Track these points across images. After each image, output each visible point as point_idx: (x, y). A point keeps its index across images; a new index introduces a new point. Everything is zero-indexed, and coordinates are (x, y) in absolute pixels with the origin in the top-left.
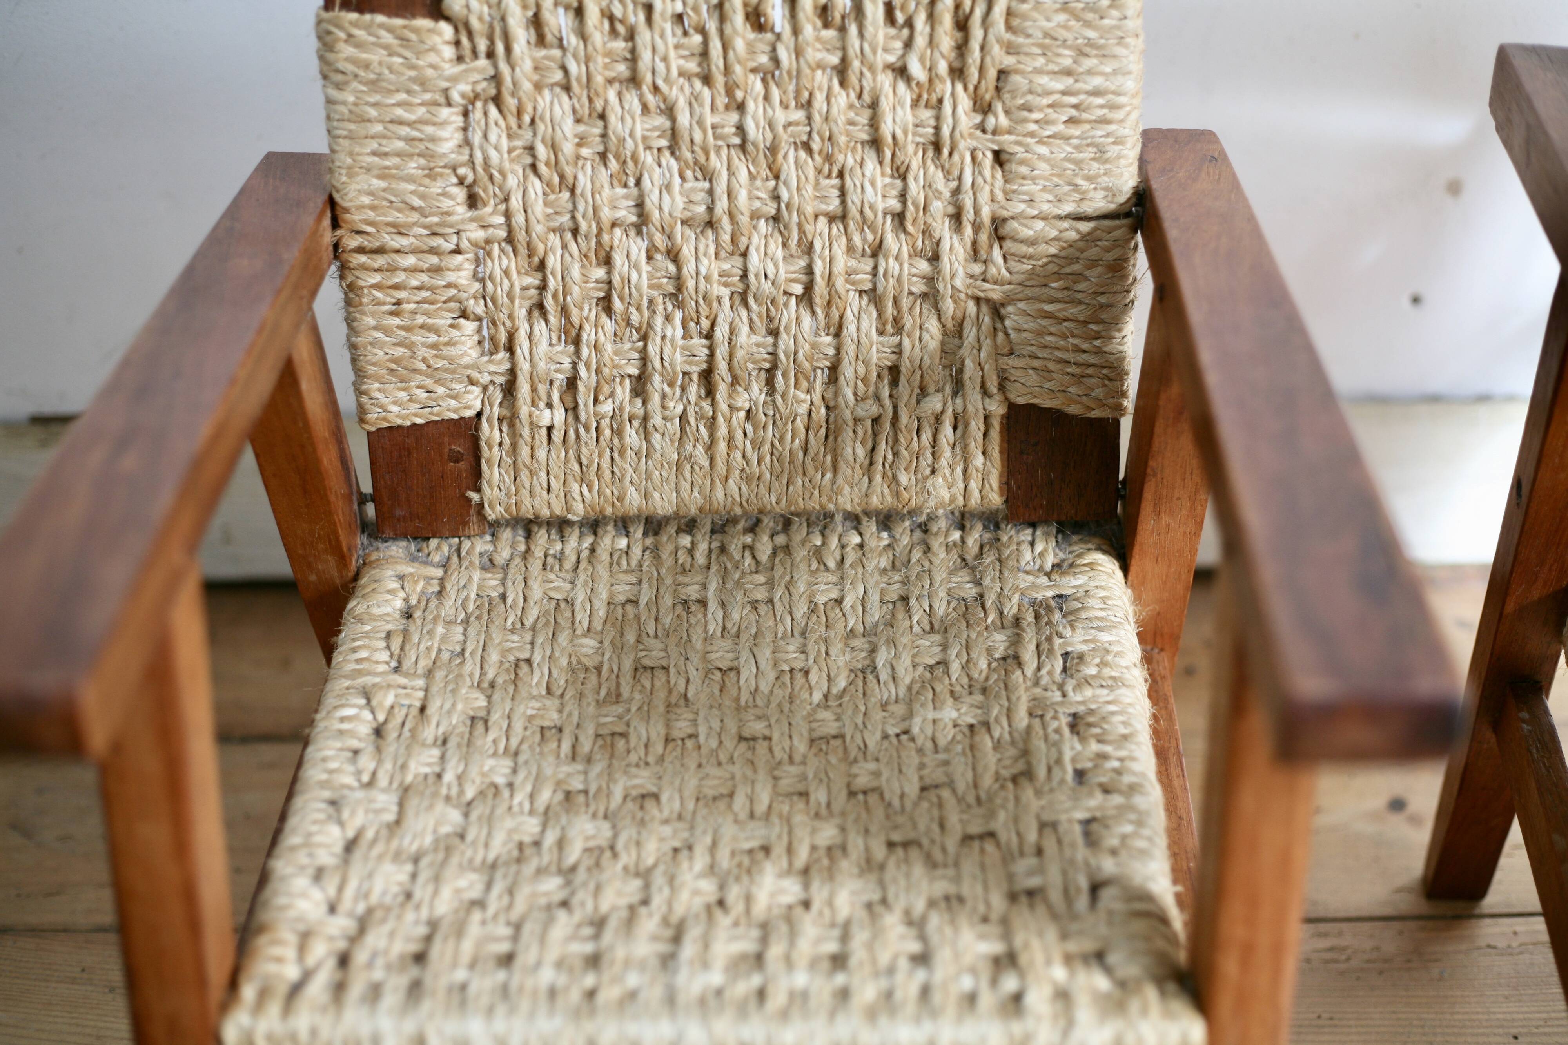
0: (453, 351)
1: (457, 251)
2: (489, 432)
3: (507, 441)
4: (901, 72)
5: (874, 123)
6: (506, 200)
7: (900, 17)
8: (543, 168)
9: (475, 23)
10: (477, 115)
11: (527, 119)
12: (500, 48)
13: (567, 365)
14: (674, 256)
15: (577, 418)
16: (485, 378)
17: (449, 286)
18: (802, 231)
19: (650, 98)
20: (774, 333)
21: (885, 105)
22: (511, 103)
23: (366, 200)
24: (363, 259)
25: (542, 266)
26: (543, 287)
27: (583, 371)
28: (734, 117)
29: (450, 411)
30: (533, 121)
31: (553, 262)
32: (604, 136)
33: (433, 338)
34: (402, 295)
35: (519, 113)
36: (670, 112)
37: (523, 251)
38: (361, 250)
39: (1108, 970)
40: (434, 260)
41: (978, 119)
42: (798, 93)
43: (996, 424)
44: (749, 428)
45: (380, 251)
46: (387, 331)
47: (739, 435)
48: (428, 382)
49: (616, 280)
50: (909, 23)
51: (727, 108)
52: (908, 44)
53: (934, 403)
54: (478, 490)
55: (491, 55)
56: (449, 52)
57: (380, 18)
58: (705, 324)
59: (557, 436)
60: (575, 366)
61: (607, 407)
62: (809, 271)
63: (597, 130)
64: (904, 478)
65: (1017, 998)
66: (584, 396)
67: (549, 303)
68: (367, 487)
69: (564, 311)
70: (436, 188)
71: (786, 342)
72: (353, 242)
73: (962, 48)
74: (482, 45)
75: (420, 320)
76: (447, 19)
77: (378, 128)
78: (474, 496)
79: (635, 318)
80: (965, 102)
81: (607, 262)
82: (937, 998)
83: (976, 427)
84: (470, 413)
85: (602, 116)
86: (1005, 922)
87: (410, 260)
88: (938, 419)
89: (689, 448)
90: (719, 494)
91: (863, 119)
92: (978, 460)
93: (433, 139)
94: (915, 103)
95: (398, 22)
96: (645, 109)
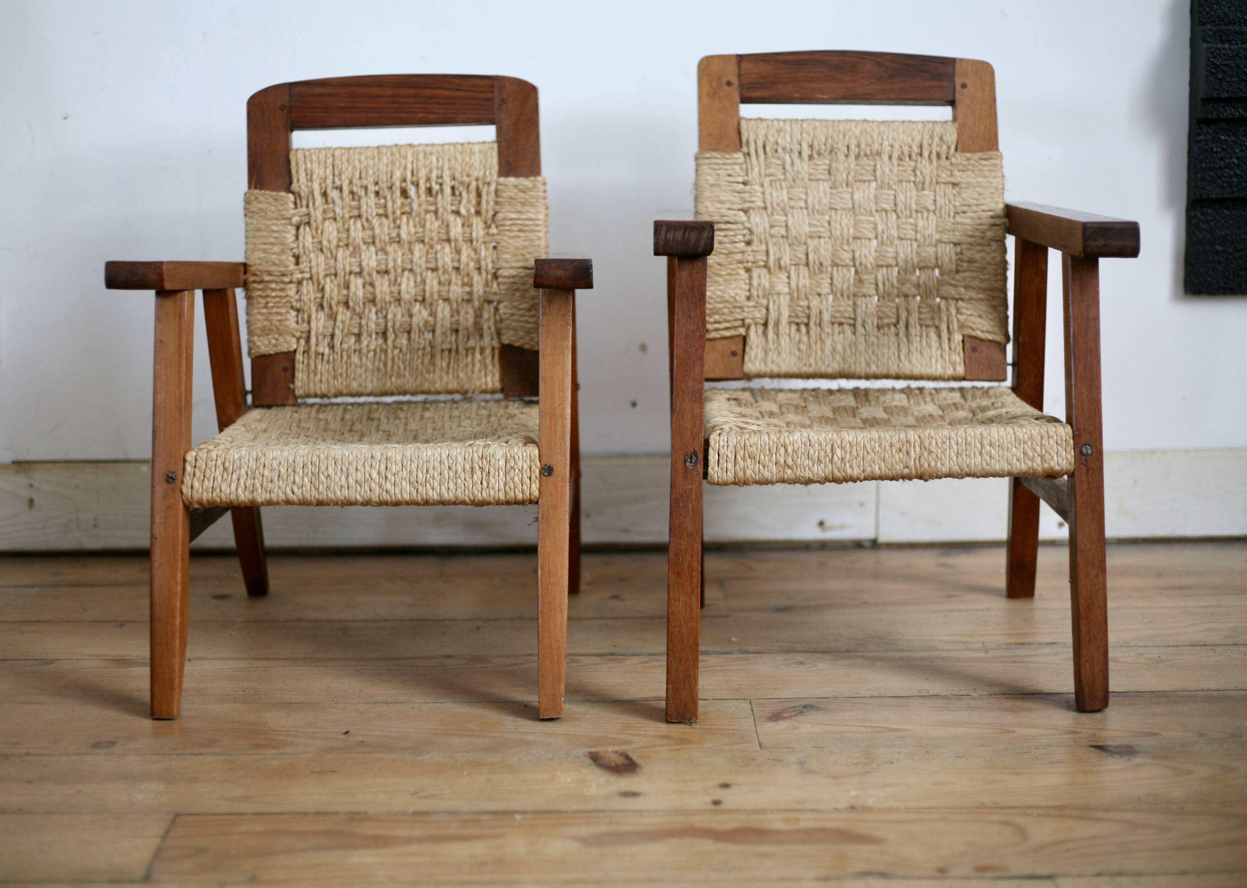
0: (287, 323)
1: (291, 282)
2: (299, 357)
3: (306, 362)
4: (457, 213)
5: (448, 233)
6: (310, 262)
8: (324, 250)
9: (302, 195)
10: (302, 229)
11: (319, 231)
12: (311, 204)
13: (330, 330)
14: (373, 284)
15: (334, 351)
16: (298, 334)
17: (287, 296)
18: (421, 275)
19: (366, 224)
20: (411, 316)
21: (451, 225)
22: (314, 225)
23: (258, 262)
24: (255, 285)
25: (323, 290)
26: (323, 298)
27: (337, 331)
28: (396, 231)
29: (284, 348)
30: (322, 232)
31: (327, 288)
32: (348, 238)
33: (279, 317)
34: (269, 299)
35: (317, 229)
36: (372, 229)
37: (316, 284)
38: (254, 282)
40: (282, 286)
41: (486, 230)
42: (420, 221)
43: (496, 351)
44: (401, 356)
45: (262, 282)
46: (261, 314)
47: (396, 359)
48: (276, 336)
49: (351, 295)
50: (460, 194)
51: (394, 228)
52: (460, 202)
53: (471, 343)
54: (293, 382)
55: (307, 206)
56: (292, 205)
57: (268, 192)
58: (384, 312)
59: (326, 358)
60: (334, 329)
61: (345, 346)
62: (424, 291)
63: (345, 235)
64: (461, 375)
66: (337, 343)
67: (325, 304)
69: (331, 308)
70: (283, 258)
71: (415, 320)
72: (252, 279)
73: (479, 203)
74: (304, 202)
75: (274, 310)
76: (292, 193)
77: (264, 233)
78: (292, 386)
79: (357, 309)
80: (481, 224)
81: (347, 287)
83: (489, 353)
84: (292, 349)
85: (348, 230)
87: (273, 285)
88: (474, 349)
89: (377, 364)
90: (389, 384)
91: (443, 231)
92: (490, 368)
93: (285, 238)
94: (463, 225)
95: (274, 193)
96: (363, 228)
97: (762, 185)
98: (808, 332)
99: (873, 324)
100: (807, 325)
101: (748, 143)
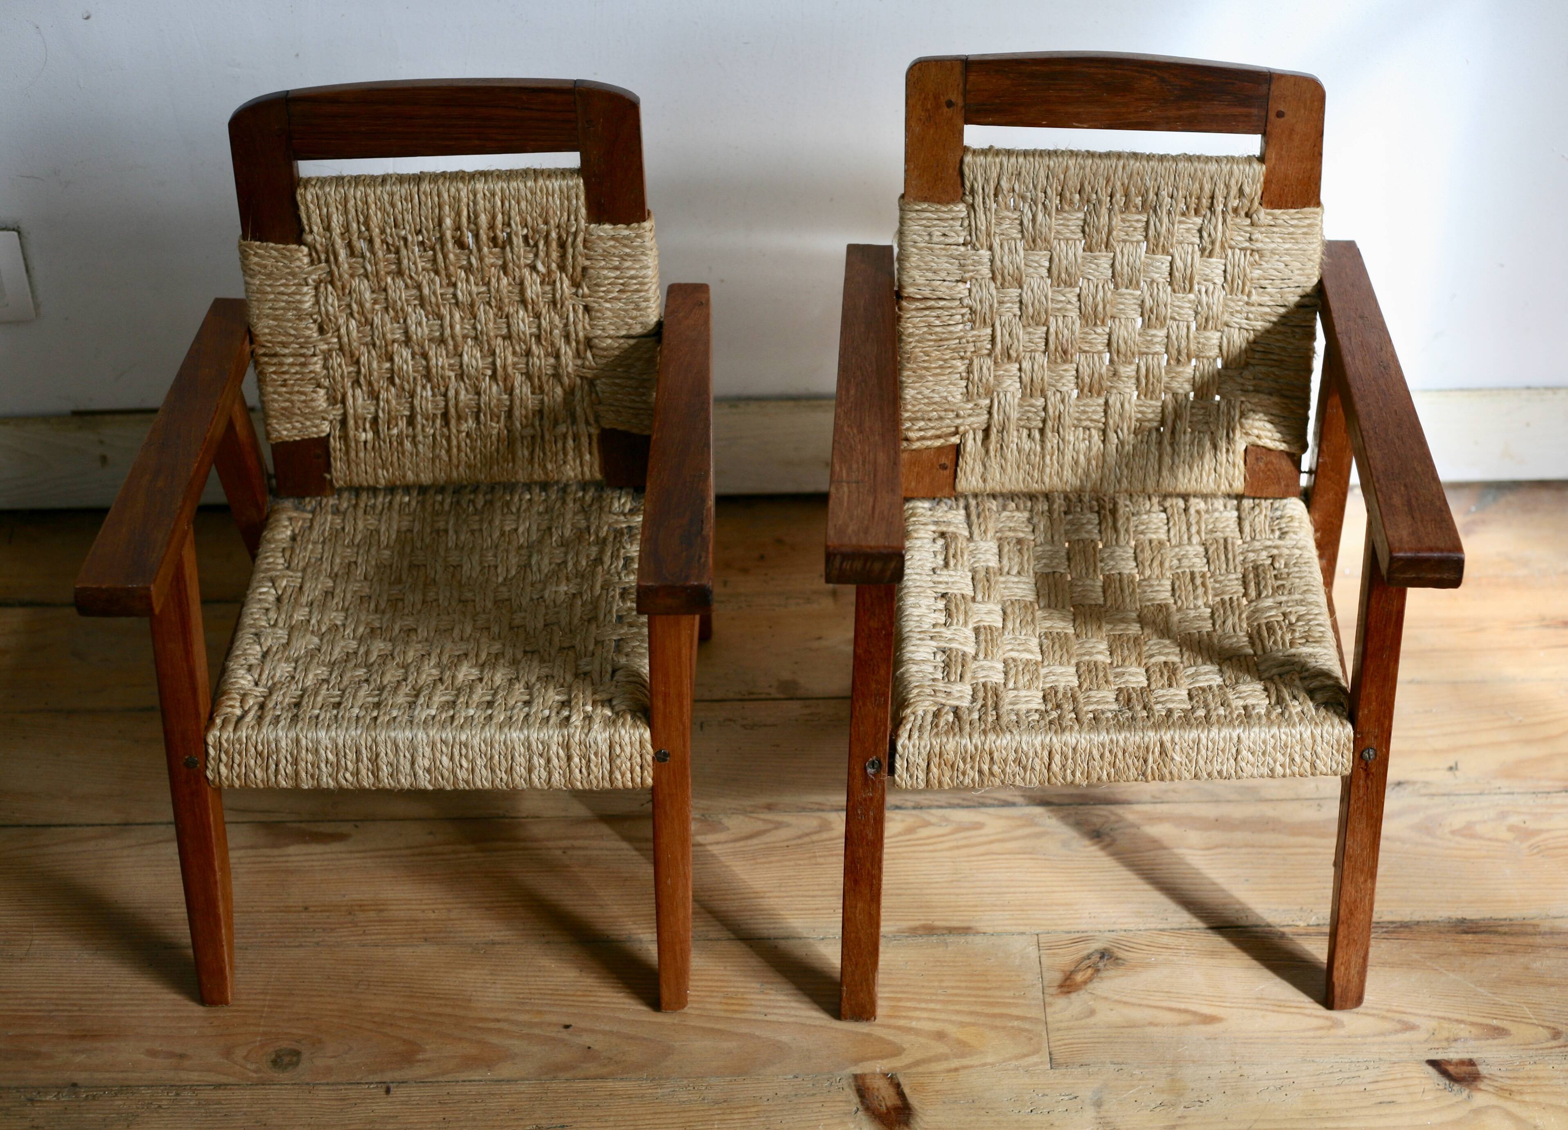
0: (314, 404)
1: (314, 355)
2: (336, 444)
3: (343, 448)
4: (533, 268)
5: (522, 292)
6: (338, 330)
7: (531, 242)
8: (356, 315)
9: (318, 247)
10: (322, 289)
11: (347, 291)
12: (332, 258)
13: (372, 409)
14: (425, 356)
15: (379, 437)
16: (331, 417)
17: (311, 372)
18: (489, 344)
19: (409, 281)
20: (478, 394)
21: (527, 283)
22: (339, 284)
23: (267, 331)
24: (266, 359)
25: (358, 362)
26: (359, 372)
27: (381, 414)
28: (451, 290)
29: (313, 433)
30: (350, 292)
31: (364, 359)
32: (386, 299)
33: (303, 398)
34: (287, 376)
35: (343, 288)
36: (419, 287)
37: (348, 354)
38: (265, 355)
39: (612, 708)
40: (303, 360)
41: (574, 290)
42: (483, 279)
43: (595, 439)
44: (468, 441)
45: (275, 355)
46: (280, 394)
47: (463, 444)
48: (301, 419)
49: (396, 368)
50: (536, 245)
51: (448, 285)
52: (536, 255)
53: (562, 428)
54: (330, 473)
55: (327, 261)
56: (306, 260)
57: (271, 244)
58: (443, 389)
59: (369, 446)
60: (377, 411)
61: (395, 431)
62: (494, 363)
63: (383, 296)
64: (549, 466)
65: (568, 718)
66: (382, 426)
67: (362, 380)
68: (271, 469)
69: (370, 384)
70: (303, 325)
71: (484, 398)
72: (262, 351)
73: (563, 256)
74: (323, 257)
75: (296, 389)
76: (305, 245)
77: (272, 296)
78: (328, 476)
79: (407, 387)
80: (566, 283)
81: (391, 359)
82: (531, 719)
83: (585, 440)
84: (323, 435)
85: (385, 290)
86: (570, 687)
87: (291, 360)
88: (565, 437)
89: (437, 451)
90: (455, 474)
91: (516, 290)
92: (587, 457)
93: (300, 302)
94: (542, 283)
95: (281, 246)
96: (407, 286)
97: (991, 248)
98: (1042, 441)
99: (1129, 428)
100: (1042, 431)
101: (973, 192)
